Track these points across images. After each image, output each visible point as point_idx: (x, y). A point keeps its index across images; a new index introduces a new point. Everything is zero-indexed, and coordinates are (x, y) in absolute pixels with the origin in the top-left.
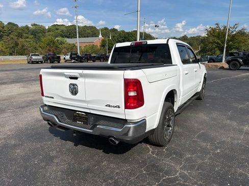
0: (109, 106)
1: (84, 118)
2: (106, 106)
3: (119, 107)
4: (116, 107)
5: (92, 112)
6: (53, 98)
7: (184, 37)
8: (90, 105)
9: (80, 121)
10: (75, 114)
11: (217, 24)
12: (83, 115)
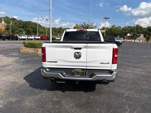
0: (103, 63)
1: (81, 72)
2: (101, 63)
3: (109, 63)
4: (107, 63)
5: (88, 68)
6: (57, 62)
7: (60, 28)
8: (89, 64)
9: (77, 75)
10: (73, 71)
11: (84, 23)
12: (79, 70)
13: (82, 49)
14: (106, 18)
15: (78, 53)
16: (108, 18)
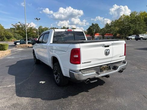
3: (123, 56)
9: (105, 70)
10: (101, 68)
12: (105, 66)
13: (109, 46)
14: (37, 19)
15: (107, 50)
16: (39, 19)
